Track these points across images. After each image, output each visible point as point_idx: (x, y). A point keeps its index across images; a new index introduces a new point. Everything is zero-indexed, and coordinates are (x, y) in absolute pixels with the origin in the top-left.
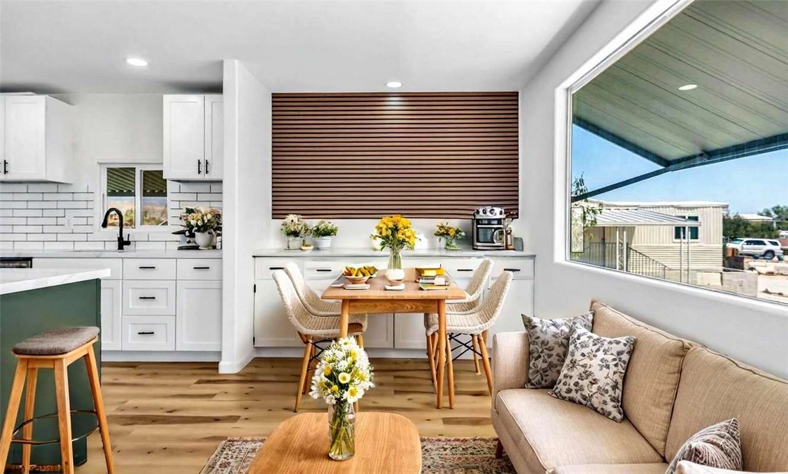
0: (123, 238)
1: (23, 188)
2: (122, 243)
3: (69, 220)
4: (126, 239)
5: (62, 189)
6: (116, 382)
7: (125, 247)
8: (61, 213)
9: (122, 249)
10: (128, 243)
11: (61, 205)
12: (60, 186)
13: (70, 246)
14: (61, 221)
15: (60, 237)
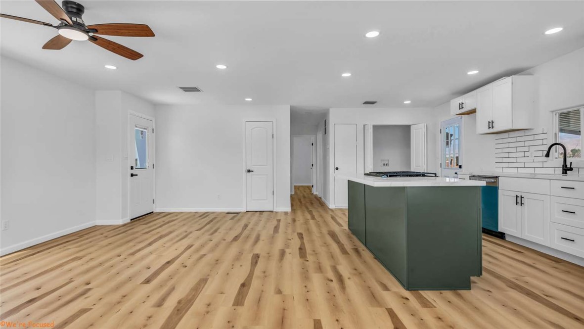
0: (566, 166)
1: (506, 135)
2: (566, 169)
3: (531, 153)
4: (569, 166)
5: (528, 133)
6: (534, 265)
7: (568, 172)
8: (526, 149)
9: (566, 173)
10: (571, 169)
11: (527, 144)
12: (526, 131)
13: (531, 171)
14: (527, 154)
15: (527, 165)
